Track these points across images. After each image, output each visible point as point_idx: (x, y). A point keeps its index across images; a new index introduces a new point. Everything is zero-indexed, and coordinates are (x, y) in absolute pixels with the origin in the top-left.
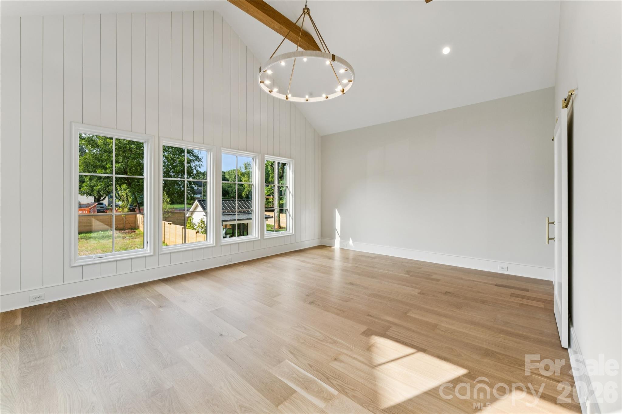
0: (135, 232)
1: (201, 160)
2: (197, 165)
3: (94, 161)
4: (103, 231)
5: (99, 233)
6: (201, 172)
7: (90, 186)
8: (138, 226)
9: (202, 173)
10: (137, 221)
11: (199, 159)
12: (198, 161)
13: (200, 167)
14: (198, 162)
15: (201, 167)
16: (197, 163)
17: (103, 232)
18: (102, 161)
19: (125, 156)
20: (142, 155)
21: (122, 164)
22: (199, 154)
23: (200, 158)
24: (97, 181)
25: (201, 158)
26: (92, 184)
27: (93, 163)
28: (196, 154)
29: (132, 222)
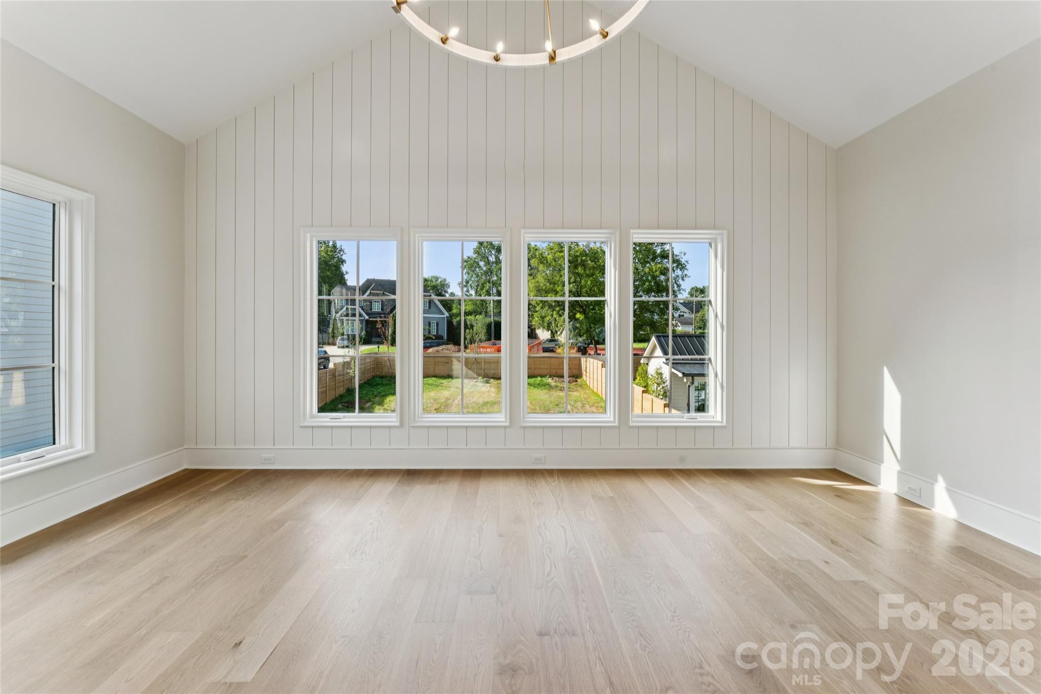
0: (577, 381)
1: (686, 266)
2: (678, 276)
3: (545, 285)
4: (541, 376)
5: (536, 379)
6: (698, 287)
7: (541, 317)
8: (582, 374)
9: (700, 290)
10: (581, 365)
11: (681, 265)
12: (680, 268)
13: (683, 280)
14: (681, 270)
15: (685, 278)
16: (678, 272)
17: (540, 378)
18: (554, 284)
19: (578, 273)
20: (602, 269)
21: (574, 284)
22: (683, 256)
23: (684, 264)
24: (548, 310)
25: (686, 263)
26: (543, 315)
27: (544, 288)
28: (677, 258)
29: (575, 367)
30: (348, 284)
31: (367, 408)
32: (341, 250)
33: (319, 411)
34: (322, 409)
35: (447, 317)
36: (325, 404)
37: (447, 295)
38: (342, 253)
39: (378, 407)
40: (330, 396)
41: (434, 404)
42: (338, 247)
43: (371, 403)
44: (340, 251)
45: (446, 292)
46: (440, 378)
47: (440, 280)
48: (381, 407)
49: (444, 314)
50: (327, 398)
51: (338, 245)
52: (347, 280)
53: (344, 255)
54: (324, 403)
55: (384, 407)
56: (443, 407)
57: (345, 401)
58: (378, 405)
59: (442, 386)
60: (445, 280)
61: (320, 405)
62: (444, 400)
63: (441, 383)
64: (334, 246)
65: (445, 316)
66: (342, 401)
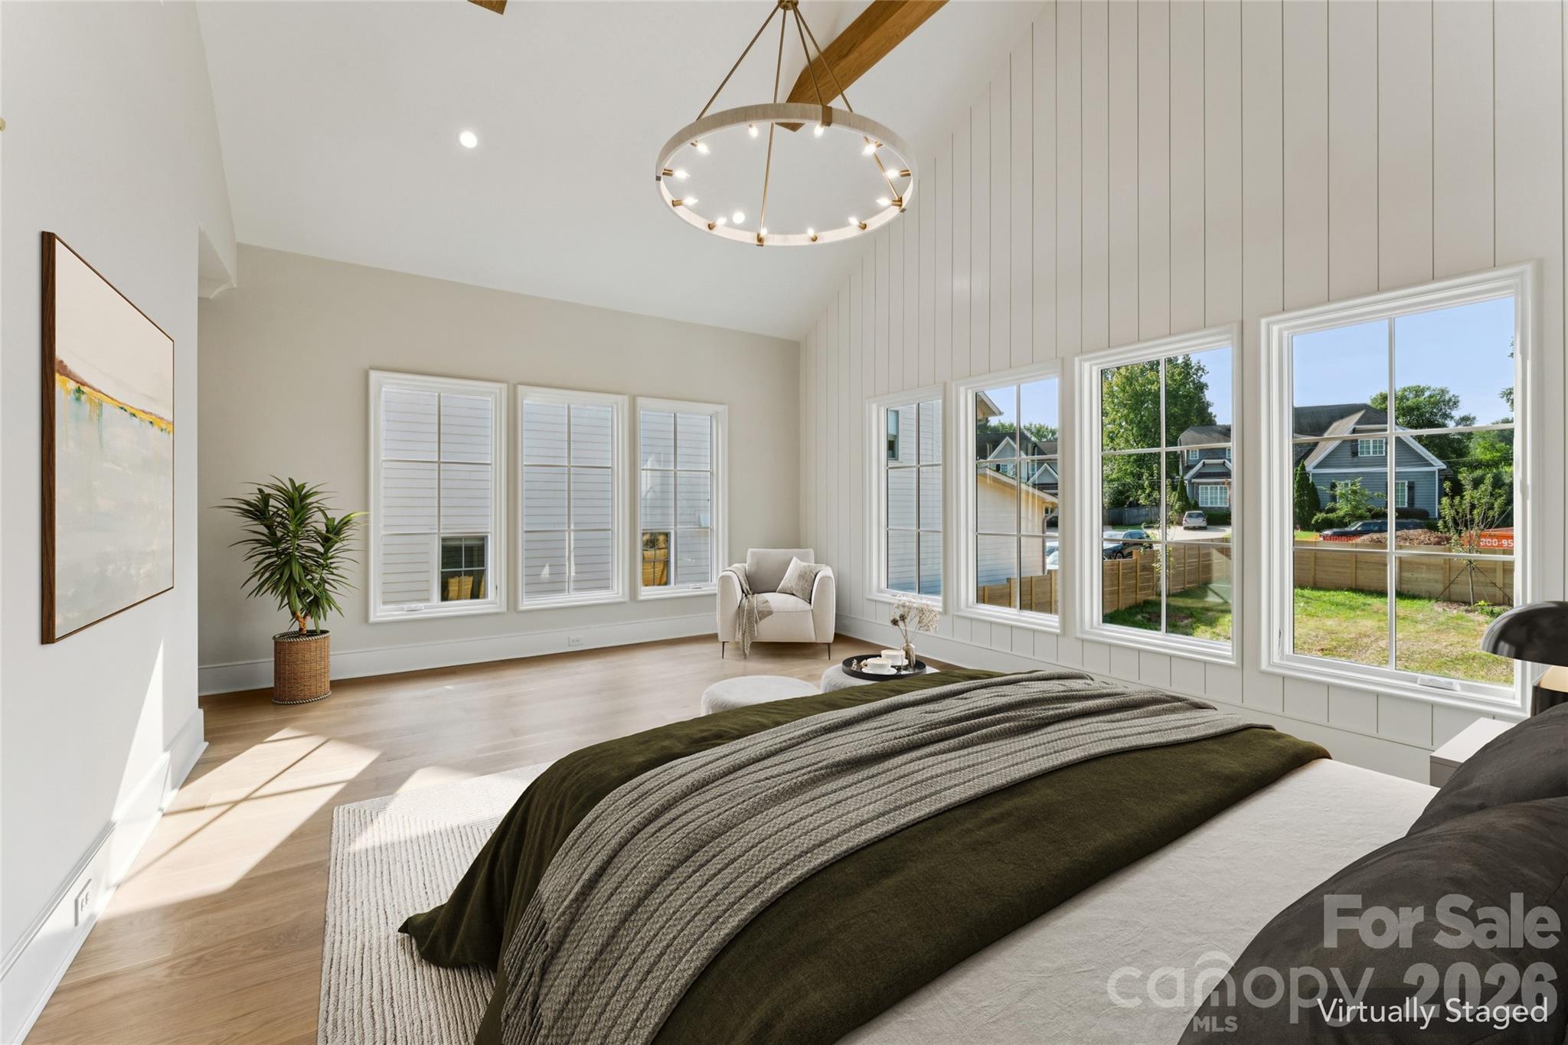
30: (1218, 423)
31: (1183, 627)
32: (1199, 368)
33: (1104, 621)
34: (1109, 618)
35: (1440, 471)
36: (1115, 611)
37: (1451, 424)
38: (1200, 373)
39: (1203, 628)
40: (1126, 601)
41: (1324, 638)
42: (1193, 365)
43: (1194, 620)
44: (1197, 370)
45: (1446, 416)
46: (1366, 595)
47: (1427, 394)
48: (1208, 628)
49: (1431, 465)
50: (1120, 604)
51: (1194, 362)
52: (1215, 416)
53: (1203, 377)
54: (1116, 609)
55: (1214, 630)
56: (1343, 649)
57: (1148, 610)
58: (1205, 625)
59: (1363, 610)
60: (1443, 392)
61: (1108, 611)
62: (1352, 636)
63: (1365, 604)
64: (1187, 364)
65: (1435, 469)
66: (1144, 610)
